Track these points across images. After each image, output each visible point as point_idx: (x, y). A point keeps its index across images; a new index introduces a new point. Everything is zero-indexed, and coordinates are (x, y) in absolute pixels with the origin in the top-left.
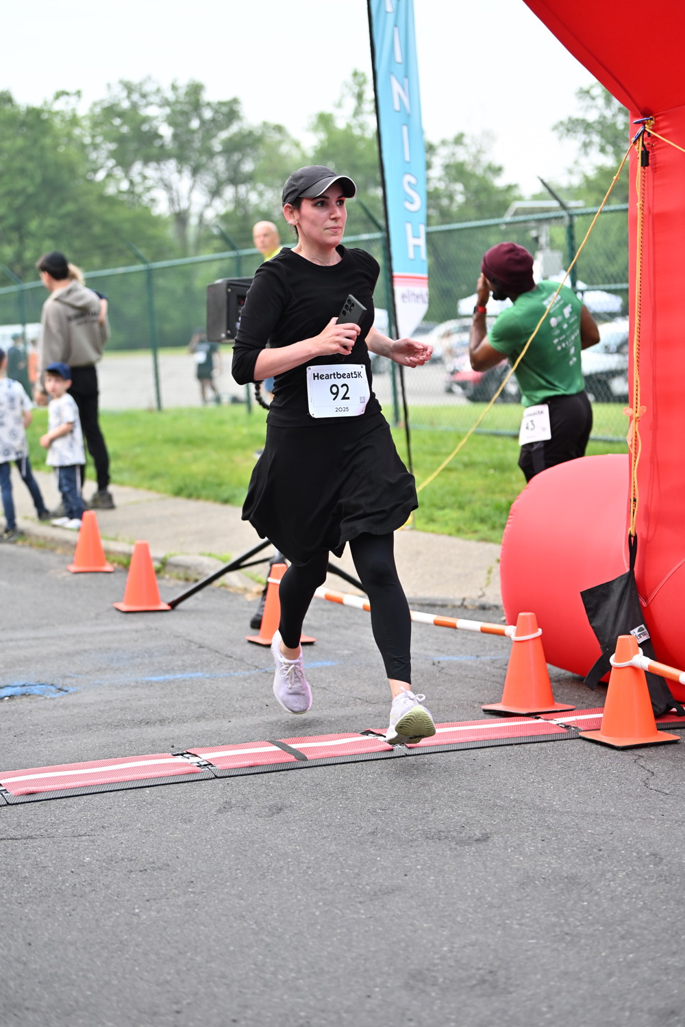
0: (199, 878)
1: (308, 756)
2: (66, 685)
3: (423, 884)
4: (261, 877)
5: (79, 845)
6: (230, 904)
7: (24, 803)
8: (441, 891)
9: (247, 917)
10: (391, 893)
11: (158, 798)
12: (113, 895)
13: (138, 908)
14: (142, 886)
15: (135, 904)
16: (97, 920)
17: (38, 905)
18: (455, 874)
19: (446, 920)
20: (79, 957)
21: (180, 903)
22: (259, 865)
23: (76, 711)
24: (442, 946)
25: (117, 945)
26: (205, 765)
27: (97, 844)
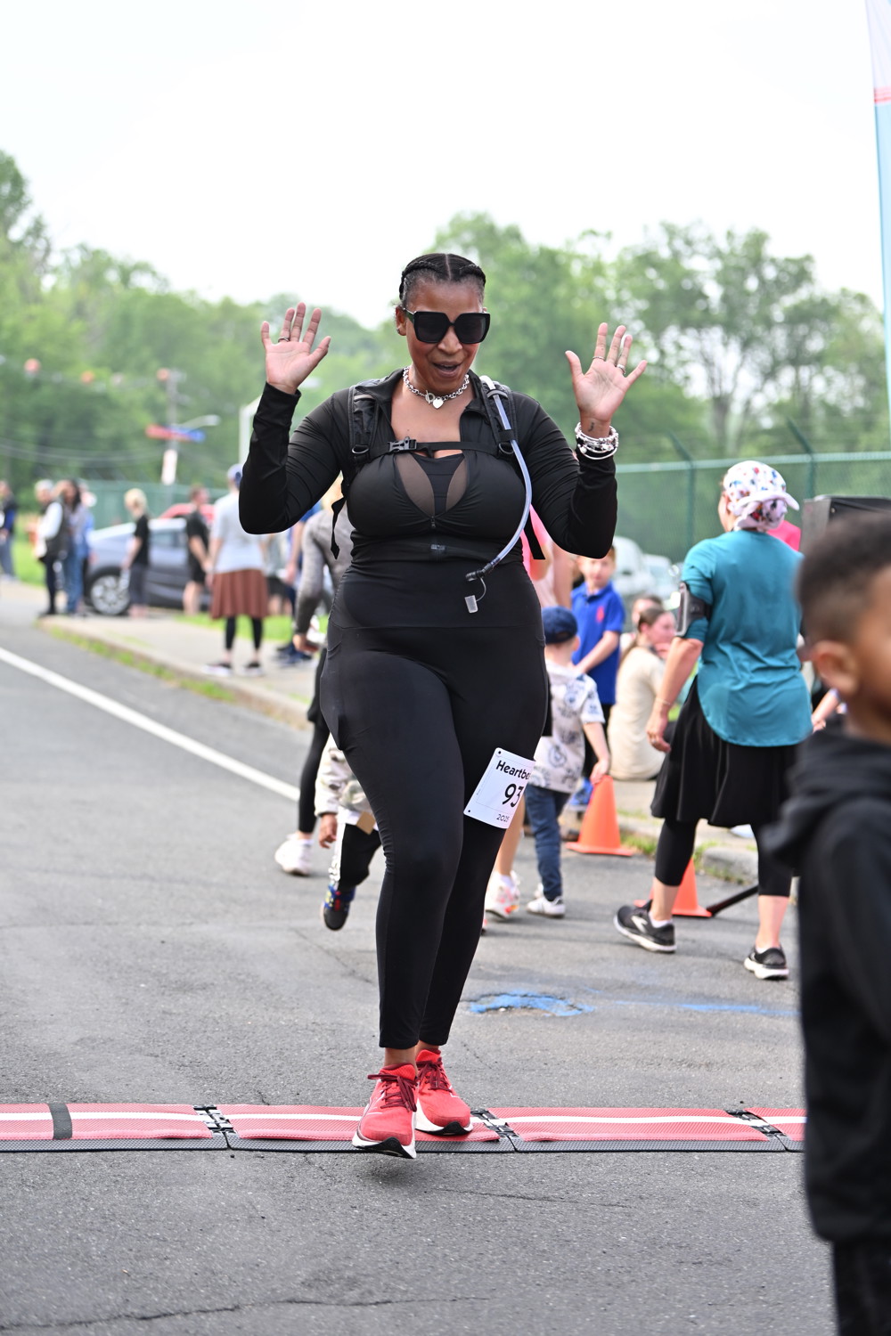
0: (772, 1283)
2: (580, 1001)
6: (816, 1325)
7: (537, 1152)
11: (712, 1169)
12: (659, 1290)
13: (694, 1313)
14: (697, 1283)
15: (689, 1307)
16: (641, 1322)
17: (563, 1291)
21: (749, 1314)
23: (595, 1037)
26: (772, 1132)
27: (634, 1219)
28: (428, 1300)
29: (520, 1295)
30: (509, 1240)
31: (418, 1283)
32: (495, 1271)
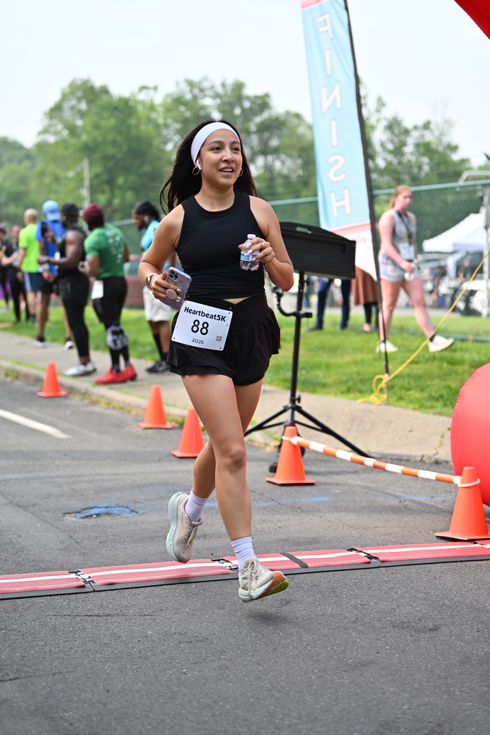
0: (229, 649)
1: (309, 565)
2: (137, 508)
3: (390, 660)
4: (274, 650)
5: (144, 622)
6: (251, 668)
7: (106, 590)
8: (403, 665)
9: (263, 678)
10: (367, 665)
11: (201, 591)
12: (168, 658)
13: (185, 668)
14: (188, 653)
15: (183, 666)
16: (156, 676)
17: (114, 664)
18: (414, 653)
19: (407, 686)
20: (143, 701)
21: (215, 666)
22: (273, 641)
23: (144, 526)
24: (403, 704)
25: (170, 694)
26: (235, 569)
27: (157, 622)
28: (39, 676)
29: (91, 668)
30: (87, 639)
31: (35, 667)
32: (78, 656)
